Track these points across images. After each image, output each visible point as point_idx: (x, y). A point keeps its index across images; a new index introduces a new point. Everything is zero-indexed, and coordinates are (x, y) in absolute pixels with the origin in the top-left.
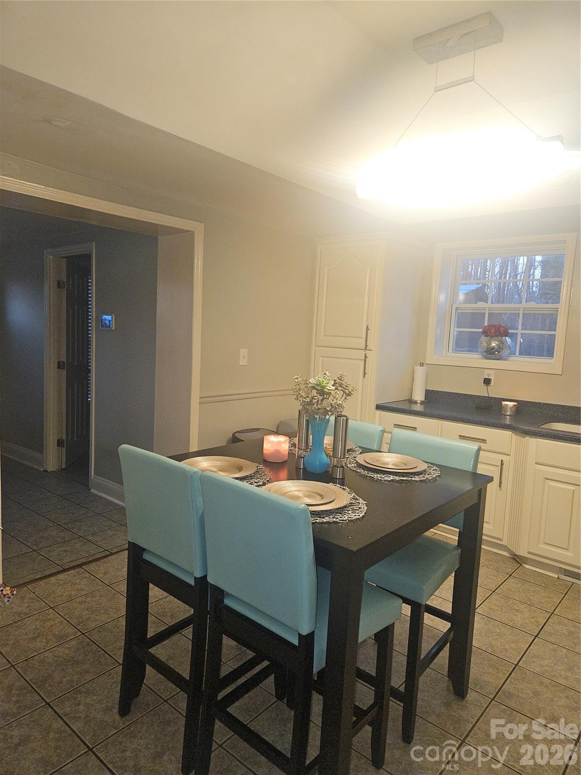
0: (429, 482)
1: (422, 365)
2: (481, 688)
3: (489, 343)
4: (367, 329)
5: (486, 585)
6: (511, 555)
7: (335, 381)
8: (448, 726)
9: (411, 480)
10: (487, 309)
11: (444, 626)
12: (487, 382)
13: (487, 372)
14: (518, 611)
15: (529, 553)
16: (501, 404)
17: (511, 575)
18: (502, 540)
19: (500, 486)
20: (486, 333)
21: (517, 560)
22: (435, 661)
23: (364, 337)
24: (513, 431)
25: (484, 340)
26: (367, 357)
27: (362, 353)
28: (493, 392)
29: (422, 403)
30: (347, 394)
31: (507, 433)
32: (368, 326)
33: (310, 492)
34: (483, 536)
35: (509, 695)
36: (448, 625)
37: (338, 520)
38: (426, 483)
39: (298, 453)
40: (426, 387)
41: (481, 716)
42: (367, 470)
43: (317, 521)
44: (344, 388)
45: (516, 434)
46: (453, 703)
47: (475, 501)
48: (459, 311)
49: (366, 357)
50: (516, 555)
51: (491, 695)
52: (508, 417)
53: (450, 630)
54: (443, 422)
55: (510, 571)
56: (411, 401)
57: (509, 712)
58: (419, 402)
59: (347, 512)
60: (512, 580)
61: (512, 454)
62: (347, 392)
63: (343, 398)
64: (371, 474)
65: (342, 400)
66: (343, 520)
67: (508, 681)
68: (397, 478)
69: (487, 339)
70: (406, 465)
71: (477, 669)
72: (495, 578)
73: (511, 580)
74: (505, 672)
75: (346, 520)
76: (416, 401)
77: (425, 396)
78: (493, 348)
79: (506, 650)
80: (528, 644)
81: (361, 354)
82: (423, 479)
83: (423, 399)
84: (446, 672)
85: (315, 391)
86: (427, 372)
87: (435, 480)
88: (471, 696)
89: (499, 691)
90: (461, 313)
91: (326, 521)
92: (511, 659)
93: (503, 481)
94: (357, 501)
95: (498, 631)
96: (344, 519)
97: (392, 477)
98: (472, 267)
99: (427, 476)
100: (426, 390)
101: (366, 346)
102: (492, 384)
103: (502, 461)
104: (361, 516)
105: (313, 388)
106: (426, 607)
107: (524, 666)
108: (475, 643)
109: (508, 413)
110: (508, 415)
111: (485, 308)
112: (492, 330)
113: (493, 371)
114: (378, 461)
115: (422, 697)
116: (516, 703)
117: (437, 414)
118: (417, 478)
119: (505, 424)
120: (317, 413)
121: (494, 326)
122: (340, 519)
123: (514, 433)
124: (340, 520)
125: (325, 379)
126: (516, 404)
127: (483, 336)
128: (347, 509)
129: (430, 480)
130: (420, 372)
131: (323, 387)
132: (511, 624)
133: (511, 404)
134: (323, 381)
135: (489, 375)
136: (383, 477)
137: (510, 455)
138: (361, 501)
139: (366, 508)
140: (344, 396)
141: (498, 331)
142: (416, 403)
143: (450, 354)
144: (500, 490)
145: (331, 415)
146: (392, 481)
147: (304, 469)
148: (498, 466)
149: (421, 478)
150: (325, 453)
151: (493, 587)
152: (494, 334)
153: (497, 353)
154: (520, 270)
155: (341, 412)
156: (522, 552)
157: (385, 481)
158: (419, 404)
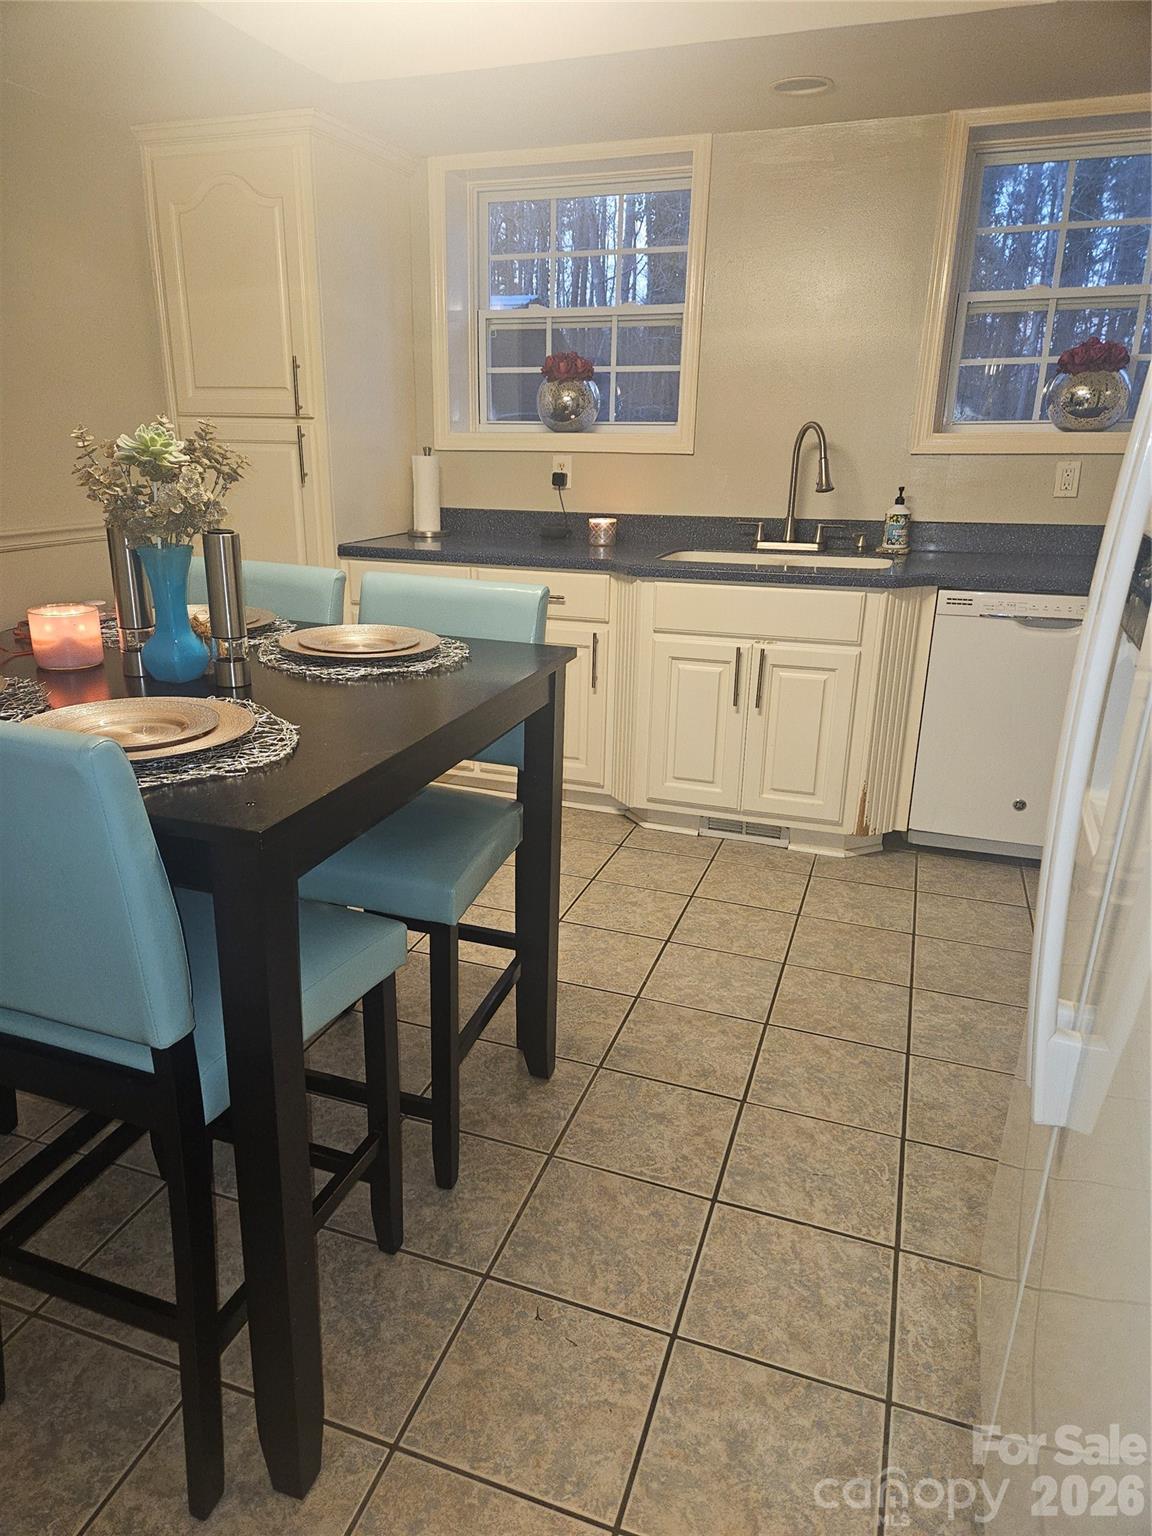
0: (445, 673)
1: (427, 451)
2: (579, 1051)
3: (557, 397)
4: (295, 366)
5: (578, 872)
6: (619, 810)
7: (191, 442)
8: (522, 1136)
9: (407, 672)
10: (549, 321)
11: (503, 958)
12: (559, 480)
13: (558, 459)
14: (634, 904)
15: (650, 800)
16: (588, 523)
17: (620, 846)
18: (603, 787)
19: (594, 686)
20: (550, 373)
21: (631, 817)
22: (492, 1024)
23: (289, 385)
24: (613, 574)
25: (547, 390)
26: (303, 435)
27: (291, 425)
28: (572, 502)
29: (436, 537)
30: (227, 474)
31: (600, 579)
32: (294, 361)
33: (151, 720)
34: (564, 784)
35: (628, 1053)
36: (510, 955)
37: (222, 773)
38: (439, 676)
39: (125, 638)
40: (440, 502)
41: (581, 1101)
42: (305, 664)
43: (165, 781)
44: (217, 461)
45: (617, 579)
46: (529, 1091)
47: (544, 701)
48: (493, 328)
49: (300, 436)
50: (628, 810)
51: (596, 1060)
52: (602, 550)
53: (514, 964)
54: (480, 569)
55: (618, 838)
56: (413, 536)
57: (628, 1082)
58: (429, 535)
59: (248, 752)
60: (624, 853)
61: (613, 619)
62: (226, 469)
63: (219, 487)
64: (315, 671)
65: (217, 491)
66: (236, 771)
67: (624, 1029)
68: (376, 671)
69: (553, 386)
70: (394, 643)
71: (569, 1020)
72: (594, 856)
73: (622, 853)
74: (618, 1014)
75: (243, 770)
76: (423, 533)
77: (441, 522)
78: (566, 407)
79: (617, 974)
80: (654, 956)
81: (290, 428)
82: (432, 666)
83: (437, 529)
84: (513, 1041)
85: (135, 471)
86: (440, 468)
87: (458, 666)
88: (561, 1070)
89: (609, 1050)
90: (497, 331)
91: (190, 777)
92: (627, 990)
93: (598, 675)
94: (276, 727)
95: (603, 946)
96: (239, 767)
97: (362, 671)
98: (521, 273)
99: (440, 661)
100: (442, 509)
101: (298, 408)
102: (569, 485)
103: (595, 635)
104: (282, 755)
105: (130, 460)
106: (460, 929)
107: (650, 996)
108: (563, 975)
109: (602, 542)
110: (602, 546)
111: (545, 318)
112: (562, 364)
113: (570, 457)
114: (332, 642)
115: (467, 1099)
116: (639, 1062)
117: (467, 554)
118: (420, 667)
119: (597, 561)
120: (151, 528)
121: (565, 357)
122: (228, 769)
123: (614, 578)
124: (227, 772)
125: (159, 435)
126: (615, 520)
127: (545, 381)
128: (250, 745)
129: (448, 669)
130: (425, 467)
131: (157, 455)
132: (624, 929)
133: (604, 522)
134: (152, 439)
135: (561, 466)
136: (343, 671)
137: (607, 623)
138: (286, 725)
139: (296, 738)
140: (221, 481)
141: (570, 367)
142: (423, 537)
143: (484, 427)
144: (595, 693)
145: (194, 533)
146: (364, 678)
147: (148, 676)
148: (587, 647)
149: (429, 664)
150: (195, 632)
151: (591, 871)
152: (566, 375)
153: (573, 417)
154: (610, 274)
155: (218, 522)
156: (638, 802)
157: (348, 679)
158: (429, 540)
